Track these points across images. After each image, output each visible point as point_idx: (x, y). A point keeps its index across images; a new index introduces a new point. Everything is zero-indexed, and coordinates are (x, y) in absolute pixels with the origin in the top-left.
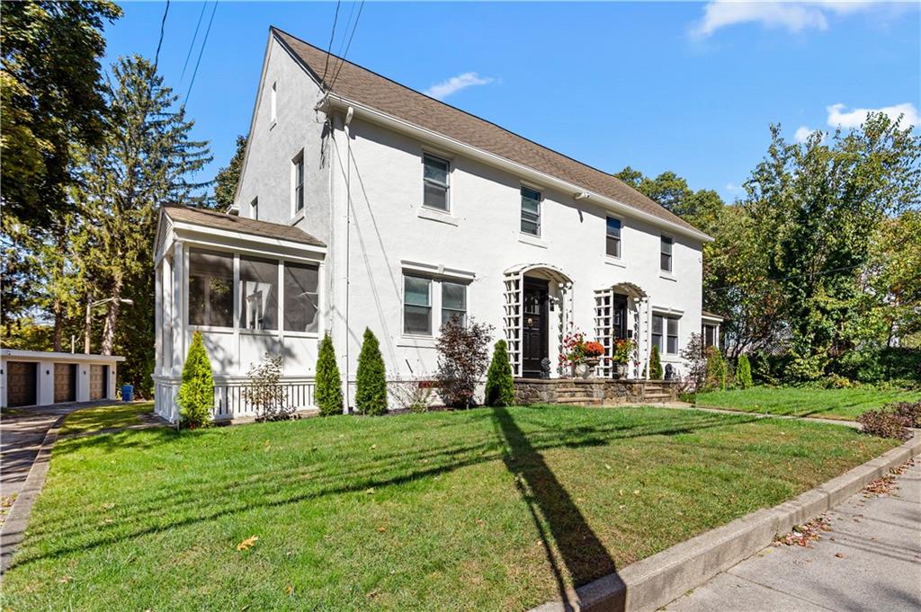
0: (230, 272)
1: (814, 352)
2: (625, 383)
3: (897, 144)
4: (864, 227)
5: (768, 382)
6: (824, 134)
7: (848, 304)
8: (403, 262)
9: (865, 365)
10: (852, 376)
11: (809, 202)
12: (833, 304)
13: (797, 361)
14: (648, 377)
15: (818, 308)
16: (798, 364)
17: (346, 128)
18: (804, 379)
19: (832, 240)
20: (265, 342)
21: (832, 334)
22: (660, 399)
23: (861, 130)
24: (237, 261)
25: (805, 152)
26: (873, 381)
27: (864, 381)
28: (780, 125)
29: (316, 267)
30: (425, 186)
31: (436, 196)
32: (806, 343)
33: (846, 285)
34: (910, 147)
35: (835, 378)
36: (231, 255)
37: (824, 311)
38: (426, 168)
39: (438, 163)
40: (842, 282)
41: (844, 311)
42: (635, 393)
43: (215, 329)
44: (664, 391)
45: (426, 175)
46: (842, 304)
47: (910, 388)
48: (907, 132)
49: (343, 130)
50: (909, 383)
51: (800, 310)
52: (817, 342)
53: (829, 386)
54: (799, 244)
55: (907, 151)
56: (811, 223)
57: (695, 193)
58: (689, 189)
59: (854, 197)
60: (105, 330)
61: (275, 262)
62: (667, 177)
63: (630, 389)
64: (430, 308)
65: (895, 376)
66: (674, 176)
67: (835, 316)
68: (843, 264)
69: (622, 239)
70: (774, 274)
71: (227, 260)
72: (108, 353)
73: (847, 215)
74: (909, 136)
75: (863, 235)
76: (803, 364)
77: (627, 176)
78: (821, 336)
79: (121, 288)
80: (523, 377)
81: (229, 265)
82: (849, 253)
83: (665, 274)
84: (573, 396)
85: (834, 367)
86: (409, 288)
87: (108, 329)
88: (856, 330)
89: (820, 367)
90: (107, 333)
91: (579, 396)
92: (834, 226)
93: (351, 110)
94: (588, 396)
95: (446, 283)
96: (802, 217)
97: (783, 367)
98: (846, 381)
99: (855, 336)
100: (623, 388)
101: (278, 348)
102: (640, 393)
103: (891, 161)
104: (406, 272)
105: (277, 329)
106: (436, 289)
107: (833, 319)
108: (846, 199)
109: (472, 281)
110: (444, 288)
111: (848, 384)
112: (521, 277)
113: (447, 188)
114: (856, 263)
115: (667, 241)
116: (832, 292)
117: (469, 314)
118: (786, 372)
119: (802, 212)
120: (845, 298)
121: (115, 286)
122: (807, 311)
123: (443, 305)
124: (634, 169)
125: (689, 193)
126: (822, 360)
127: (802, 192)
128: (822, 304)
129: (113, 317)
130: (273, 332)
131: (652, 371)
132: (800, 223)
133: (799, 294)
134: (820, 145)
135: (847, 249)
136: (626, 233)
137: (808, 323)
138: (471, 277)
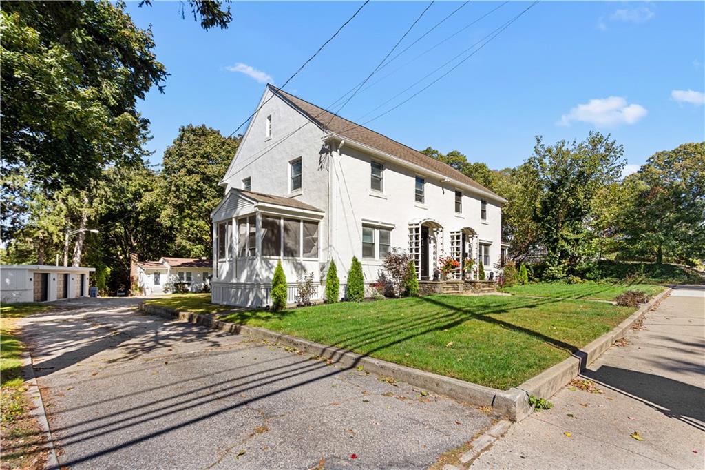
0: (279, 227)
1: (559, 263)
2: (471, 282)
3: (607, 150)
4: (589, 194)
5: (533, 280)
6: (567, 143)
7: (580, 236)
8: (363, 220)
9: (588, 270)
10: (582, 276)
11: (557, 180)
12: (571, 236)
13: (550, 268)
14: (478, 279)
15: (563, 238)
16: (551, 270)
17: (338, 150)
18: (554, 278)
19: (571, 200)
20: (293, 263)
21: (570, 253)
22: (489, 291)
23: (587, 141)
24: (282, 222)
25: (554, 151)
26: (594, 279)
27: (589, 279)
28: (541, 137)
29: (317, 223)
30: (372, 179)
31: (376, 184)
32: (556, 258)
33: (579, 226)
34: (615, 152)
35: (572, 277)
36: (279, 218)
37: (566, 240)
38: (372, 169)
39: (378, 166)
40: (576, 224)
41: (577, 240)
42: (477, 288)
43: (272, 257)
44: (489, 287)
45: (372, 173)
46: (576, 236)
47: (616, 283)
48: (613, 144)
49: (336, 151)
50: (614, 280)
51: (552, 240)
52: (561, 258)
53: (569, 282)
54: (552, 203)
55: (613, 154)
56: (558, 191)
57: (472, 164)
58: (468, 161)
59: (582, 178)
60: (75, 250)
61: (298, 221)
62: (454, 154)
63: (474, 286)
64: (374, 244)
65: (606, 276)
66: (459, 154)
67: (572, 243)
68: (576, 214)
69: (462, 202)
70: (536, 219)
71: (277, 221)
72: (77, 265)
73: (580, 189)
74: (614, 146)
75: (588, 199)
76: (554, 270)
77: (429, 152)
78: (564, 254)
79: (87, 222)
80: (422, 280)
81: (278, 223)
82: (580, 209)
83: (483, 221)
84: (448, 290)
85: (571, 272)
86: (365, 234)
87: (77, 249)
88: (584, 250)
89: (563, 272)
90: (76, 252)
91: (451, 290)
92: (572, 193)
93: (343, 142)
94: (455, 290)
95: (381, 230)
96: (553, 188)
97: (542, 272)
98: (579, 280)
99: (583, 254)
100: (469, 285)
101: (299, 266)
102: (479, 288)
103: (604, 158)
104: (364, 225)
105: (299, 256)
106: (377, 233)
107: (571, 245)
108: (579, 177)
109: (393, 228)
110: (380, 233)
111: (580, 281)
112: (420, 226)
113: (381, 179)
114: (584, 214)
115: (484, 203)
116: (570, 229)
117: (391, 246)
118: (544, 274)
119: (553, 184)
120: (577, 233)
121: (82, 221)
122: (556, 240)
123: (380, 242)
124: (433, 148)
125: (468, 164)
126: (564, 268)
127: (553, 174)
128: (565, 236)
129: (81, 241)
130: (297, 258)
131: (480, 276)
132: (552, 191)
133: (553, 231)
134: (563, 149)
135: (579, 206)
136: (464, 199)
137: (556, 247)
138: (393, 227)
